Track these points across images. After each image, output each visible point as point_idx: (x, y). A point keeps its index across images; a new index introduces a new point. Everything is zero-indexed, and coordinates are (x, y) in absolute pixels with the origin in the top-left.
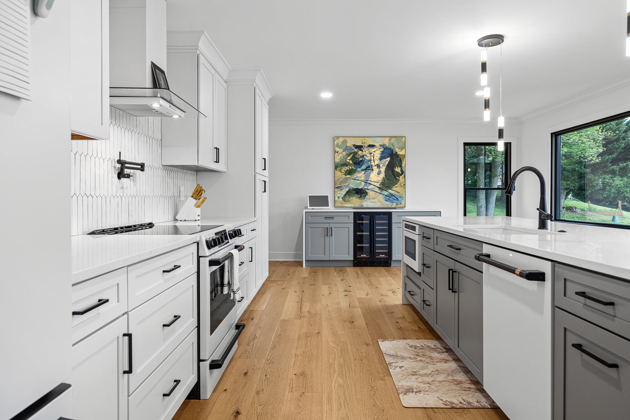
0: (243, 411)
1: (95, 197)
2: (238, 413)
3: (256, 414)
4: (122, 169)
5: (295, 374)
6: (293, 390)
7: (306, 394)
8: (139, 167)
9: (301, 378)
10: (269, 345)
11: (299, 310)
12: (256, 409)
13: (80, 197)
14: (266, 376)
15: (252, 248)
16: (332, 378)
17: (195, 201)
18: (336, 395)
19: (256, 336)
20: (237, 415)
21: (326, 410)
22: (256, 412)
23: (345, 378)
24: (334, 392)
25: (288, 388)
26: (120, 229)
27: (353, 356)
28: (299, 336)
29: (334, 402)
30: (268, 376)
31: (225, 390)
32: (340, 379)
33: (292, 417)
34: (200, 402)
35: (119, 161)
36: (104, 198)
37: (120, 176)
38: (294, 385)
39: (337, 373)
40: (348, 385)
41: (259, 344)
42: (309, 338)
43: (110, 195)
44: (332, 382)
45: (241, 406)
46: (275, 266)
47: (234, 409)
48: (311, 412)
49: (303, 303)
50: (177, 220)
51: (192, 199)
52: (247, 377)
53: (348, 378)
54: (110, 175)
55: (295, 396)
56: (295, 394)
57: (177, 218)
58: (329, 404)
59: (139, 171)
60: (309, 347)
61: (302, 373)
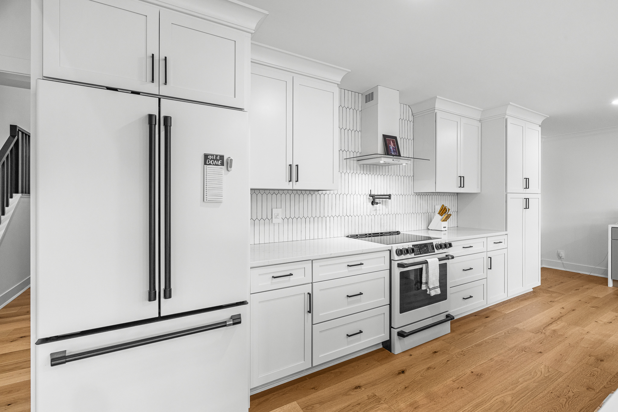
0: (407, 373)
1: (353, 217)
2: (403, 372)
3: (413, 379)
4: (374, 200)
5: (472, 372)
6: (456, 382)
7: (463, 389)
8: (388, 197)
9: (474, 377)
10: (477, 342)
11: (544, 326)
12: (416, 377)
13: (343, 218)
14: (448, 361)
15: (491, 258)
16: (502, 392)
17: (440, 217)
18: (489, 406)
19: (474, 331)
20: (401, 373)
21: (466, 410)
22: (414, 378)
23: (516, 400)
24: (490, 403)
25: (454, 378)
26: (380, 234)
27: (553, 389)
28: (515, 347)
29: (481, 408)
30: (449, 362)
31: (411, 355)
32: (511, 398)
33: (434, 396)
34: (390, 353)
35: (370, 196)
36: (360, 217)
37: (373, 203)
38: (462, 379)
39: (514, 392)
40: (512, 407)
41: (469, 337)
42: (524, 352)
43: (365, 214)
44: (499, 395)
45: (409, 369)
46: (570, 277)
47: (404, 368)
48: (452, 402)
49: (558, 321)
50: (429, 229)
51: (438, 215)
52: (434, 355)
53: (519, 402)
54: (365, 204)
55: (453, 385)
56: (455, 384)
57: (429, 228)
58: (473, 407)
59: (388, 199)
60: (513, 359)
61: (479, 374)
